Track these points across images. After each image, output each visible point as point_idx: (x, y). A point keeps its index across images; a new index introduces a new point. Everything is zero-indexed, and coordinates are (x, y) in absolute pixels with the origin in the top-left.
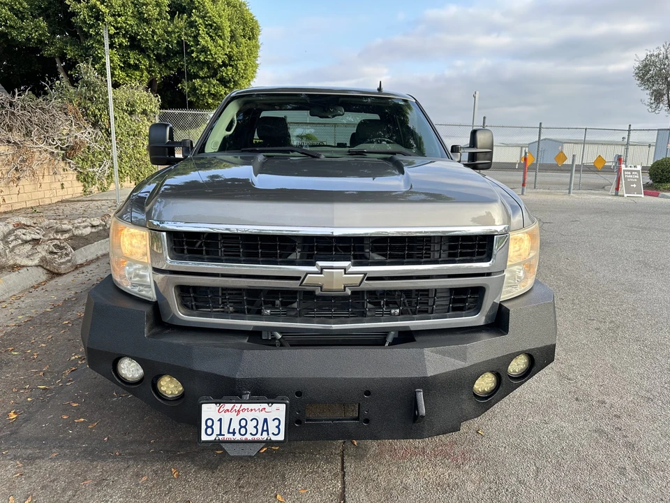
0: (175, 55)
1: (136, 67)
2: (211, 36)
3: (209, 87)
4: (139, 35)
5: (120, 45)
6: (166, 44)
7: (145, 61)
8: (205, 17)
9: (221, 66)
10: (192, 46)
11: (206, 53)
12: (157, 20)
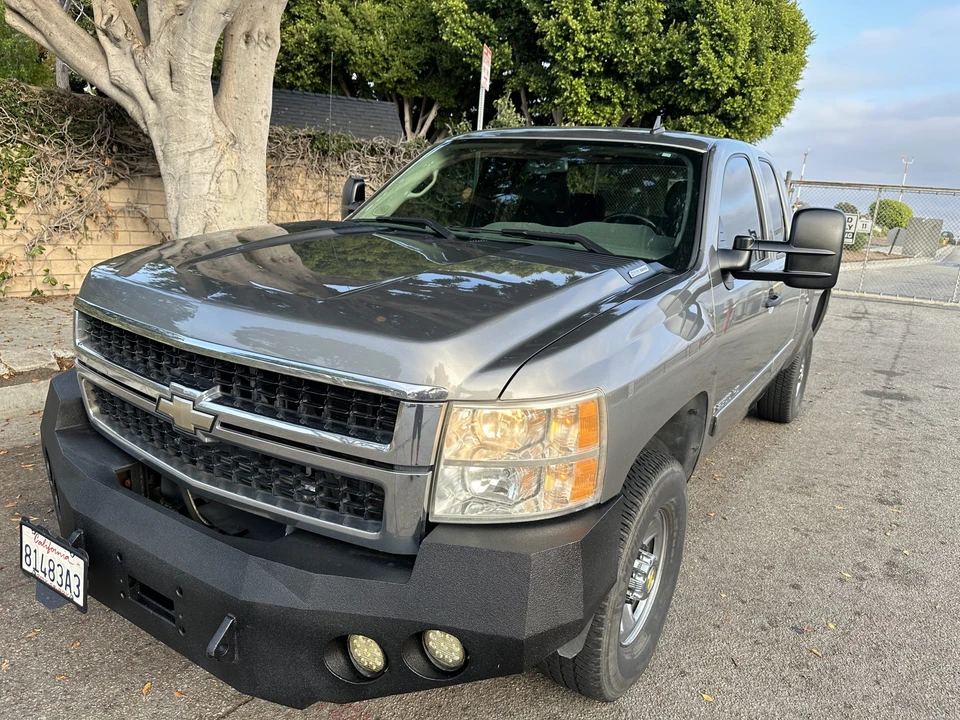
0: (662, 82)
1: (608, 101)
2: (717, 52)
3: (702, 128)
4: (616, 57)
5: (591, 72)
6: (651, 66)
7: (620, 93)
8: (713, 23)
9: (726, 96)
10: (687, 68)
11: (705, 77)
12: (645, 33)
